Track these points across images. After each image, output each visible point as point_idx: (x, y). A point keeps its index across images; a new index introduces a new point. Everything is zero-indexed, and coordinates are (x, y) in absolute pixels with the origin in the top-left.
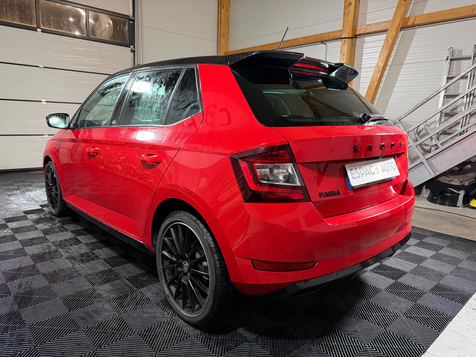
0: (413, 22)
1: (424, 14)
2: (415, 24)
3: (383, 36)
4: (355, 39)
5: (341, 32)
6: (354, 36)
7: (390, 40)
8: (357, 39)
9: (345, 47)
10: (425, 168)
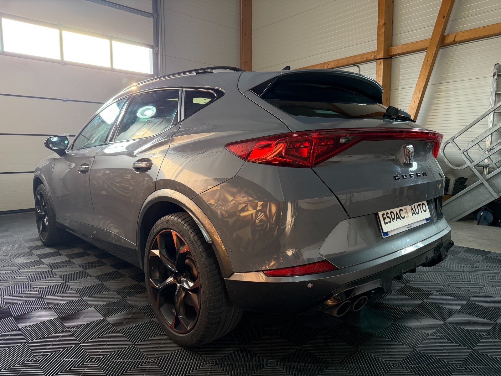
0: (453, 39)
1: (465, 31)
2: (456, 41)
3: (423, 55)
4: (390, 59)
5: (374, 53)
6: (389, 57)
7: (431, 60)
8: (392, 59)
9: (381, 68)
10: (485, 189)
